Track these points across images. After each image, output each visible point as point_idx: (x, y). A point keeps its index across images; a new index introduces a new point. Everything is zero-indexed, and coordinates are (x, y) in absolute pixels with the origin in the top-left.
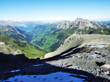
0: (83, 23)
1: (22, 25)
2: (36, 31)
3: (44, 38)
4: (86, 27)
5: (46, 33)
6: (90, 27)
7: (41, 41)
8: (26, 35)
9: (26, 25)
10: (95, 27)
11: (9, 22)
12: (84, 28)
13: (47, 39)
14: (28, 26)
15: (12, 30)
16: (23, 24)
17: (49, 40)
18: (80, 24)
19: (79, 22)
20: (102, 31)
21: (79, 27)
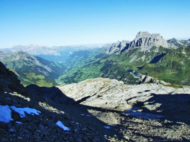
0: (148, 39)
1: (51, 52)
2: (73, 60)
3: (79, 71)
4: (153, 47)
5: (86, 63)
6: (161, 47)
7: (74, 77)
8: (52, 68)
9: (57, 52)
10: (173, 46)
11: (30, 48)
12: (151, 50)
13: (85, 72)
14: (61, 53)
15: (26, 59)
16: (53, 50)
17: (88, 75)
18: (143, 42)
19: (141, 39)
20: (184, 53)
21: (141, 47)
